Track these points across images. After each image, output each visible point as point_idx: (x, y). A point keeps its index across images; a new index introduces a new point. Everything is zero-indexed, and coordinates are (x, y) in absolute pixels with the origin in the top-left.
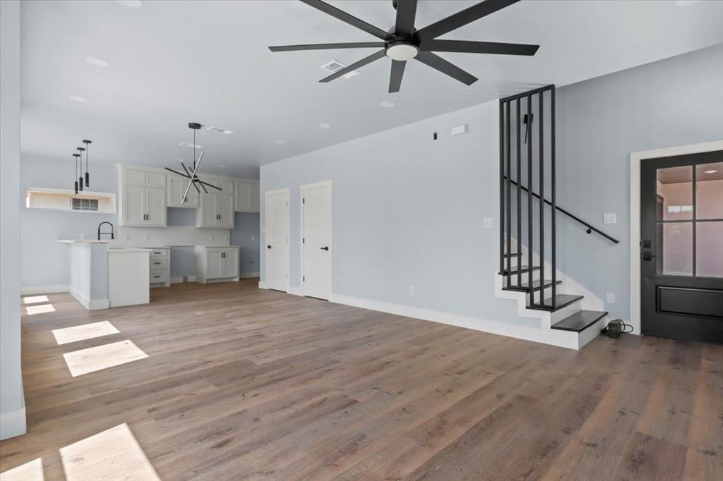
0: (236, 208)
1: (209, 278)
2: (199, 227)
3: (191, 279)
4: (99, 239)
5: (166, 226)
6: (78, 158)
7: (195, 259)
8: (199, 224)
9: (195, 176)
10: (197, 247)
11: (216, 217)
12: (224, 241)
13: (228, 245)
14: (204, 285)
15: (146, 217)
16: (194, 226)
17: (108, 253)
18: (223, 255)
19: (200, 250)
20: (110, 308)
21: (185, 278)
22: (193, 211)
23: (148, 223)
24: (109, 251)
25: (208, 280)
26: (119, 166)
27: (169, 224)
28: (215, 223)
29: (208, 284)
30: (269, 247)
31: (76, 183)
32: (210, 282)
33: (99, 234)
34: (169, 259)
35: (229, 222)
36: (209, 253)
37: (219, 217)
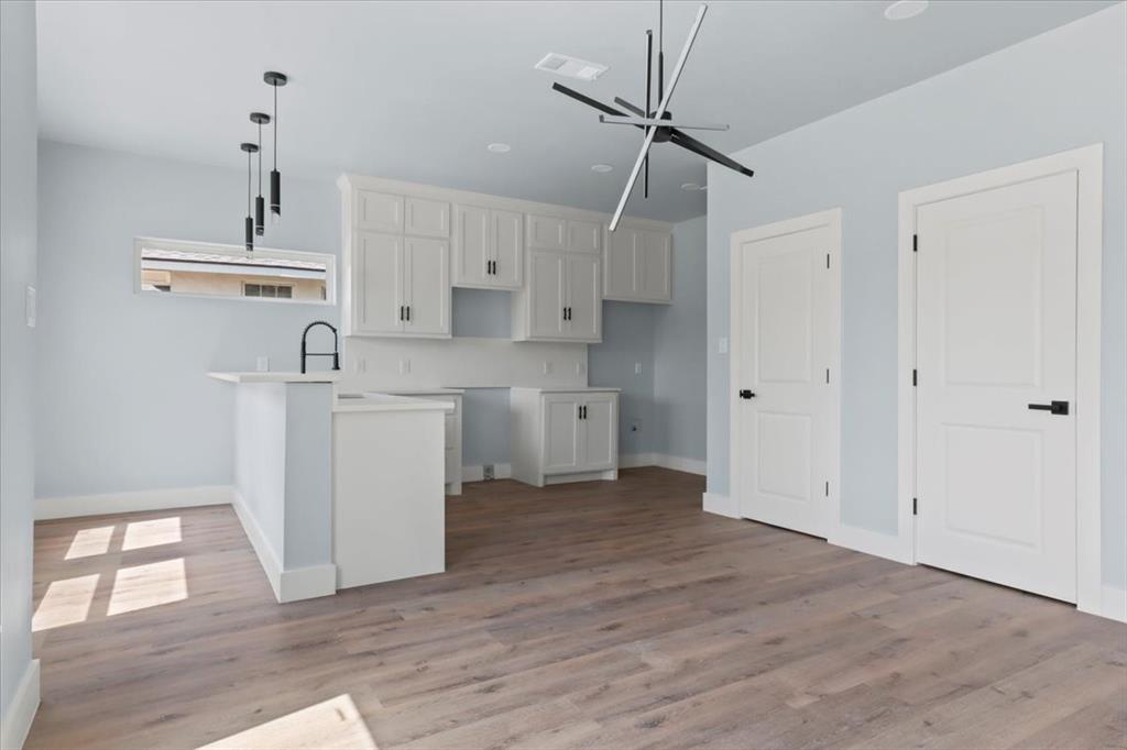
0: (606, 293)
1: (549, 472)
2: (522, 338)
3: (502, 471)
4: (304, 372)
5: (450, 337)
6: (254, 155)
7: (511, 420)
8: (522, 332)
9: (667, 116)
10: (513, 389)
11: (560, 314)
12: (573, 373)
13: (583, 383)
14: (538, 488)
15: (406, 314)
16: (509, 336)
17: (333, 414)
18: (583, 413)
19: (527, 398)
20: (339, 592)
21: (489, 470)
22: (507, 297)
23: (411, 329)
24: (337, 405)
25: (546, 476)
26: (344, 183)
27: (457, 329)
28: (560, 328)
29: (548, 488)
30: (747, 395)
31: (249, 221)
32: (550, 482)
33: (304, 355)
34: (460, 421)
35: (590, 327)
36: (550, 406)
37: (567, 314)
